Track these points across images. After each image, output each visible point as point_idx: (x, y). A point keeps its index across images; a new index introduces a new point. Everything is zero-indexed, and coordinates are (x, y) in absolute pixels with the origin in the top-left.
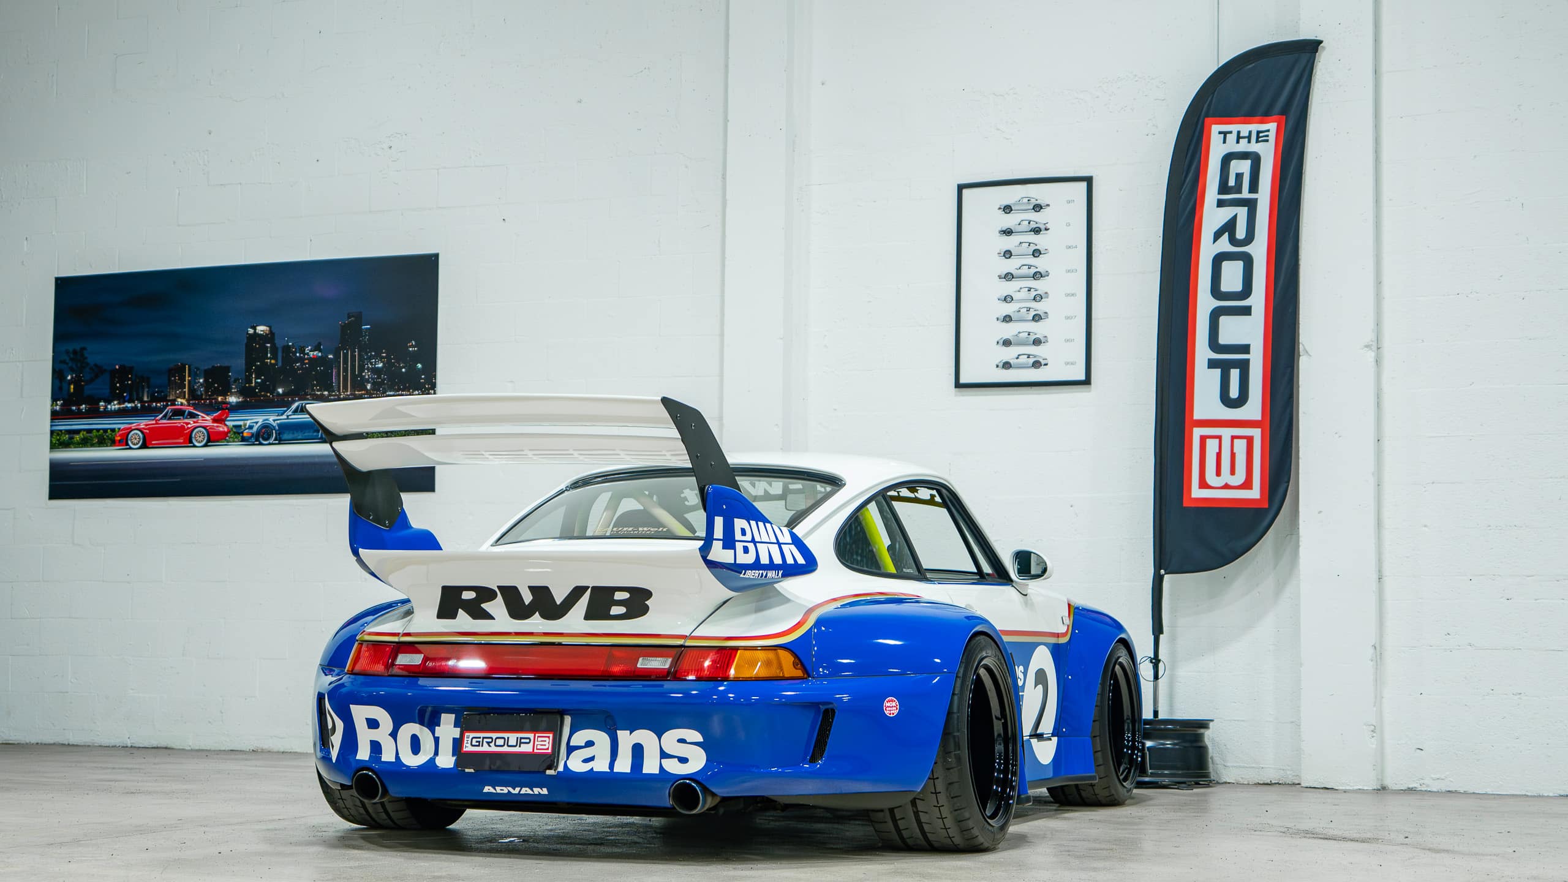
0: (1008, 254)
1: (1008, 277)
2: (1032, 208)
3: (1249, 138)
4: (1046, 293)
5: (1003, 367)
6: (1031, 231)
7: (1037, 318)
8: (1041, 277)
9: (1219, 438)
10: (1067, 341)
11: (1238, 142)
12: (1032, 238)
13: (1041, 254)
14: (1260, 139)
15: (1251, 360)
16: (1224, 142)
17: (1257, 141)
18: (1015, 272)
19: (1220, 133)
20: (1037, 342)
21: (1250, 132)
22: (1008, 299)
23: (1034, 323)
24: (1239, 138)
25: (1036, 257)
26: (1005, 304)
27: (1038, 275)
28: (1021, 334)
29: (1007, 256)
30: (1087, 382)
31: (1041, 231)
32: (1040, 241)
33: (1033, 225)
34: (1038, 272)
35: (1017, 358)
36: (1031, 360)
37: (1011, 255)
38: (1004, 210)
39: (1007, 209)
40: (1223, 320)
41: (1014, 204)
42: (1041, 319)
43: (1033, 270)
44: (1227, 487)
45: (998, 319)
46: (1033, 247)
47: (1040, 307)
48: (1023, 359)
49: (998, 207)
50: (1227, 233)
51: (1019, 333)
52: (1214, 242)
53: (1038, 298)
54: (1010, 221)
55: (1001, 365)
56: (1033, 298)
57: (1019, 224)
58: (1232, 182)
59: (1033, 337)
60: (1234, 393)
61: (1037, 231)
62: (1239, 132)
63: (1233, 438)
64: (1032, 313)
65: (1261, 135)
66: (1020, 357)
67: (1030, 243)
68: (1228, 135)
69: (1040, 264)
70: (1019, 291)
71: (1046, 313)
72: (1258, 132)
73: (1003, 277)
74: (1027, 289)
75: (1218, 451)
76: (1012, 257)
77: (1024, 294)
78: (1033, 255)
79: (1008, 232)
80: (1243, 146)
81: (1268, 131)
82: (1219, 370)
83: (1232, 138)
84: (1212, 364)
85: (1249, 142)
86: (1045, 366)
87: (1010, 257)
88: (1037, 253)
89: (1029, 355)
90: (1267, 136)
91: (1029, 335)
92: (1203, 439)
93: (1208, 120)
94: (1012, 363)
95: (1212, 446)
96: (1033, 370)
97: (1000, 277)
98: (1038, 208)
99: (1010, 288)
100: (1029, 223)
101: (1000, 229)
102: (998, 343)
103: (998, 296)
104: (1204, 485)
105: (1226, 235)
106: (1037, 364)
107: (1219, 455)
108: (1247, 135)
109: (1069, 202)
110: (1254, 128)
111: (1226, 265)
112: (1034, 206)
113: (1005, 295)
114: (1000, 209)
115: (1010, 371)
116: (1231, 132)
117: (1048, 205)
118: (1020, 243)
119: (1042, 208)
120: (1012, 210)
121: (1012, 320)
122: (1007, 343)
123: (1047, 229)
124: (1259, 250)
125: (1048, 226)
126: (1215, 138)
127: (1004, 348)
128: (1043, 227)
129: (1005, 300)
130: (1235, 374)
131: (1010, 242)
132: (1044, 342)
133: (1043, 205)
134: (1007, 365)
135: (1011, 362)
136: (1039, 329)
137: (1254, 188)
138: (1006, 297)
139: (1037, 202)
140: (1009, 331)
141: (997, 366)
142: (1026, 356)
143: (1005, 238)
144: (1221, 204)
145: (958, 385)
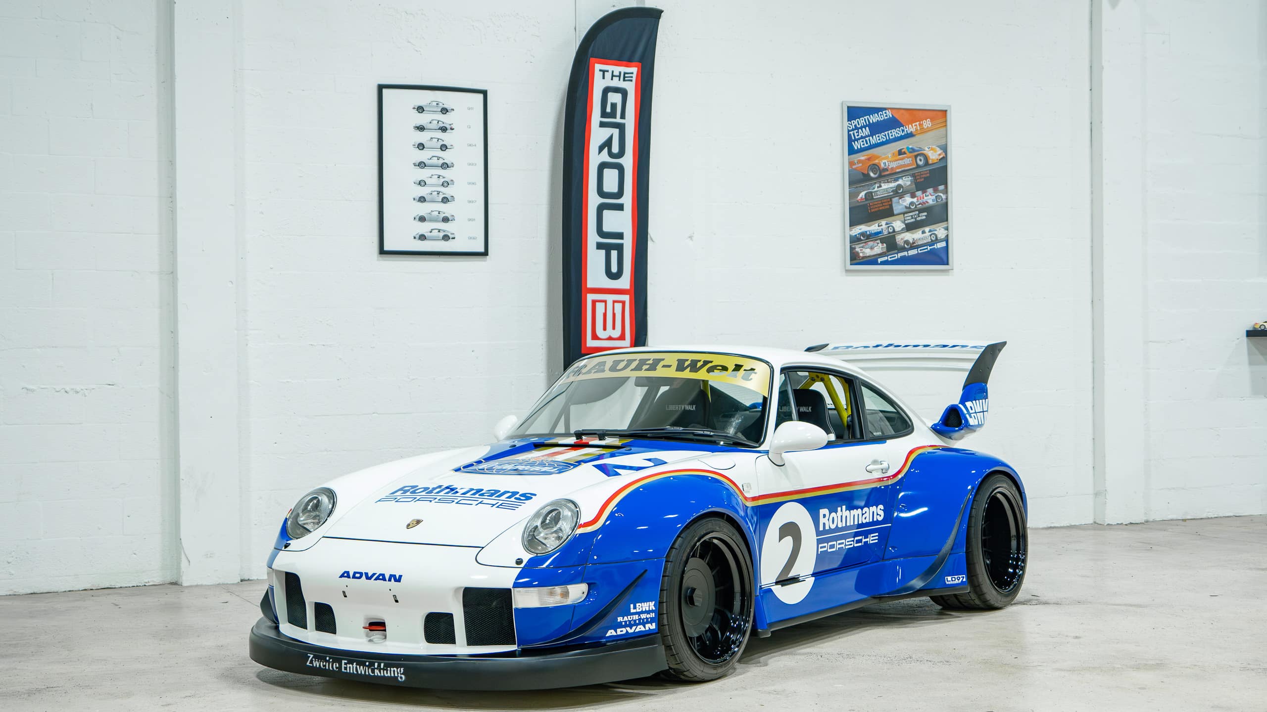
0: (421, 146)
1: (422, 165)
2: (440, 110)
3: (619, 76)
4: (452, 181)
5: (419, 239)
6: (439, 129)
7: (445, 200)
8: (448, 167)
9: (605, 302)
10: (470, 220)
11: (612, 79)
12: (439, 134)
13: (447, 148)
14: (626, 79)
15: (624, 245)
16: (604, 78)
17: (624, 80)
18: (427, 162)
19: (600, 70)
20: (446, 220)
21: (620, 73)
22: (422, 183)
23: (442, 204)
24: (613, 76)
25: (443, 150)
26: (419, 187)
27: (445, 166)
28: (433, 213)
29: (421, 148)
30: (485, 253)
31: (447, 130)
32: (446, 138)
33: (441, 125)
34: (446, 163)
35: (431, 232)
36: (441, 234)
37: (424, 148)
38: (417, 110)
39: (420, 109)
40: (606, 213)
41: (426, 106)
42: (448, 201)
43: (441, 161)
44: (610, 338)
45: (414, 199)
46: (441, 143)
47: (447, 191)
48: (435, 233)
49: (413, 107)
50: (607, 148)
51: (432, 211)
52: (599, 154)
53: (445, 184)
54: (423, 119)
55: (417, 237)
56: (441, 184)
57: (430, 123)
58: (608, 110)
59: (442, 215)
60: (614, 269)
61: (444, 129)
62: (613, 72)
63: (614, 302)
64: (441, 196)
65: (626, 75)
66: (433, 231)
67: (438, 139)
68: (605, 73)
69: (447, 156)
70: (431, 177)
71: (453, 197)
72: (625, 73)
73: (417, 165)
74: (437, 176)
75: (604, 311)
76: (425, 149)
77: (435, 180)
78: (441, 149)
79: (421, 128)
80: (616, 83)
81: (632, 73)
82: (604, 251)
83: (608, 75)
84: (600, 246)
85: (619, 80)
86: (453, 240)
87: (422, 149)
88: (444, 147)
89: (440, 230)
90: (632, 77)
91: (439, 213)
92: (594, 302)
93: (592, 60)
94: (427, 237)
95: (600, 307)
96: (443, 242)
97: (415, 165)
98: (444, 111)
99: (424, 174)
100: (438, 123)
101: (414, 125)
102: (415, 218)
103: (414, 180)
104: (595, 337)
105: (606, 149)
106: (446, 238)
107: (605, 315)
108: (618, 74)
109: (469, 109)
110: (623, 69)
111: (606, 172)
112: (441, 109)
113: (420, 180)
114: (414, 108)
115: (425, 242)
116: (608, 71)
117: (453, 110)
118: (431, 138)
119: (448, 111)
120: (424, 110)
121: (425, 201)
122: (422, 219)
123: (452, 129)
124: (628, 161)
125: (453, 126)
126: (598, 75)
127: (420, 223)
128: (448, 127)
129: (419, 184)
130: (614, 254)
131: (423, 137)
132: (451, 220)
133: (448, 109)
134: (422, 237)
135: (426, 234)
136: (447, 209)
137: (623, 116)
138: (420, 182)
139: (445, 106)
140: (424, 209)
141: (415, 238)
142: (437, 231)
143: (418, 133)
144: (602, 125)
145: (382, 252)
